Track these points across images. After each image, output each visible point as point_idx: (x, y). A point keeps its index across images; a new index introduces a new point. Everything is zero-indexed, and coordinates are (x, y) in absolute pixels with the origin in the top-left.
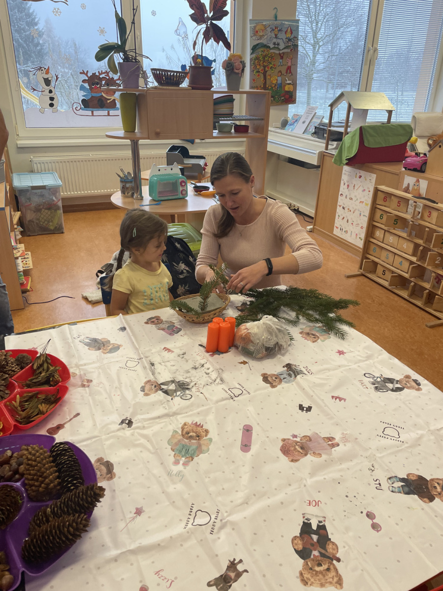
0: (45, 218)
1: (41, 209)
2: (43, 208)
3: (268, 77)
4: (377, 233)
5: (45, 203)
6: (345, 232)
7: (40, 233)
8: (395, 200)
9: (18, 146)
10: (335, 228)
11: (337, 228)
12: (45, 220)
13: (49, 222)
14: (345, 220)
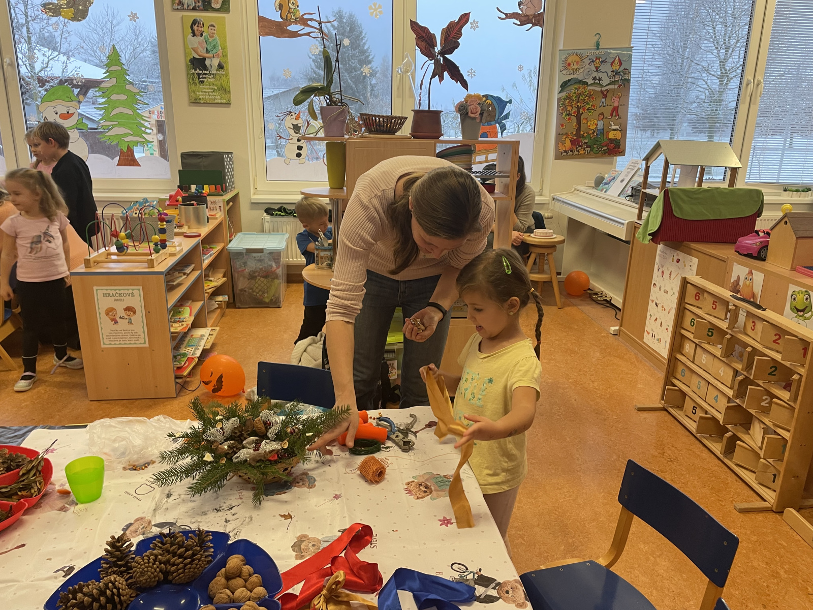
0: (260, 288)
1: (256, 277)
2: (259, 275)
3: (583, 121)
4: (687, 347)
5: (261, 269)
6: (658, 340)
7: (252, 306)
8: (710, 300)
9: (252, 201)
10: (646, 332)
11: (648, 333)
12: (260, 290)
13: (263, 293)
14: (659, 322)
